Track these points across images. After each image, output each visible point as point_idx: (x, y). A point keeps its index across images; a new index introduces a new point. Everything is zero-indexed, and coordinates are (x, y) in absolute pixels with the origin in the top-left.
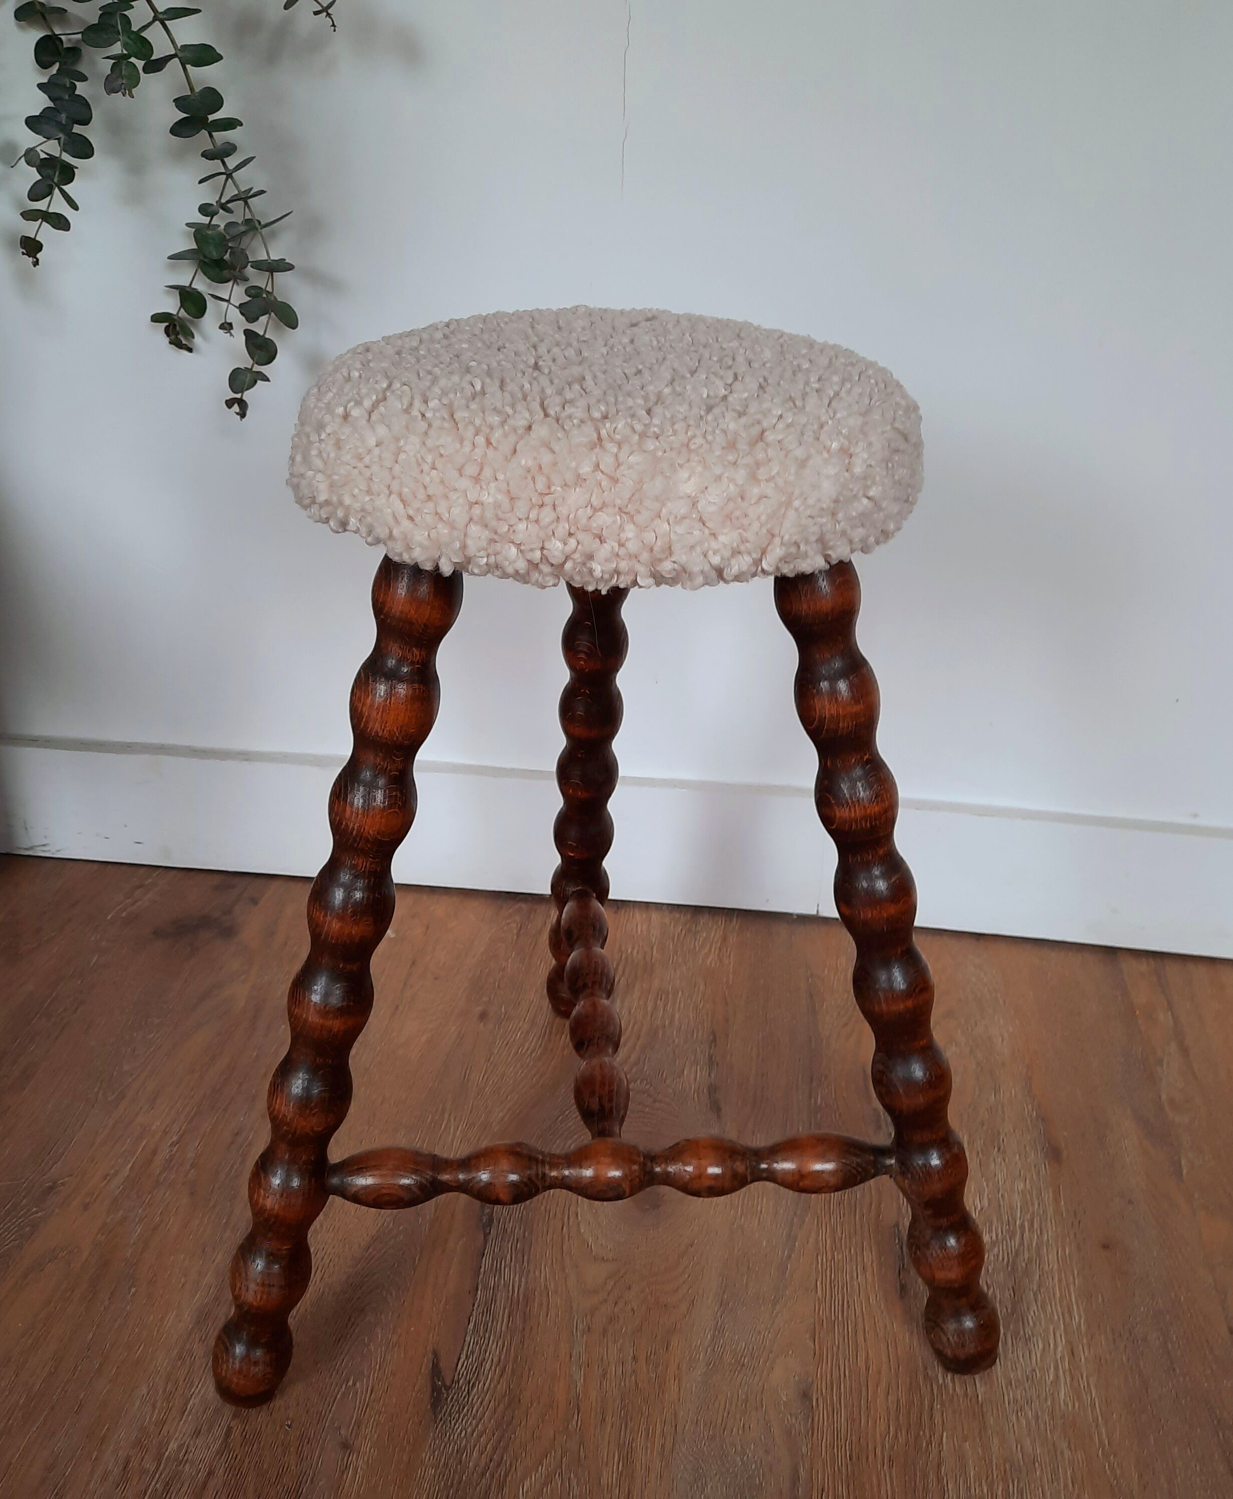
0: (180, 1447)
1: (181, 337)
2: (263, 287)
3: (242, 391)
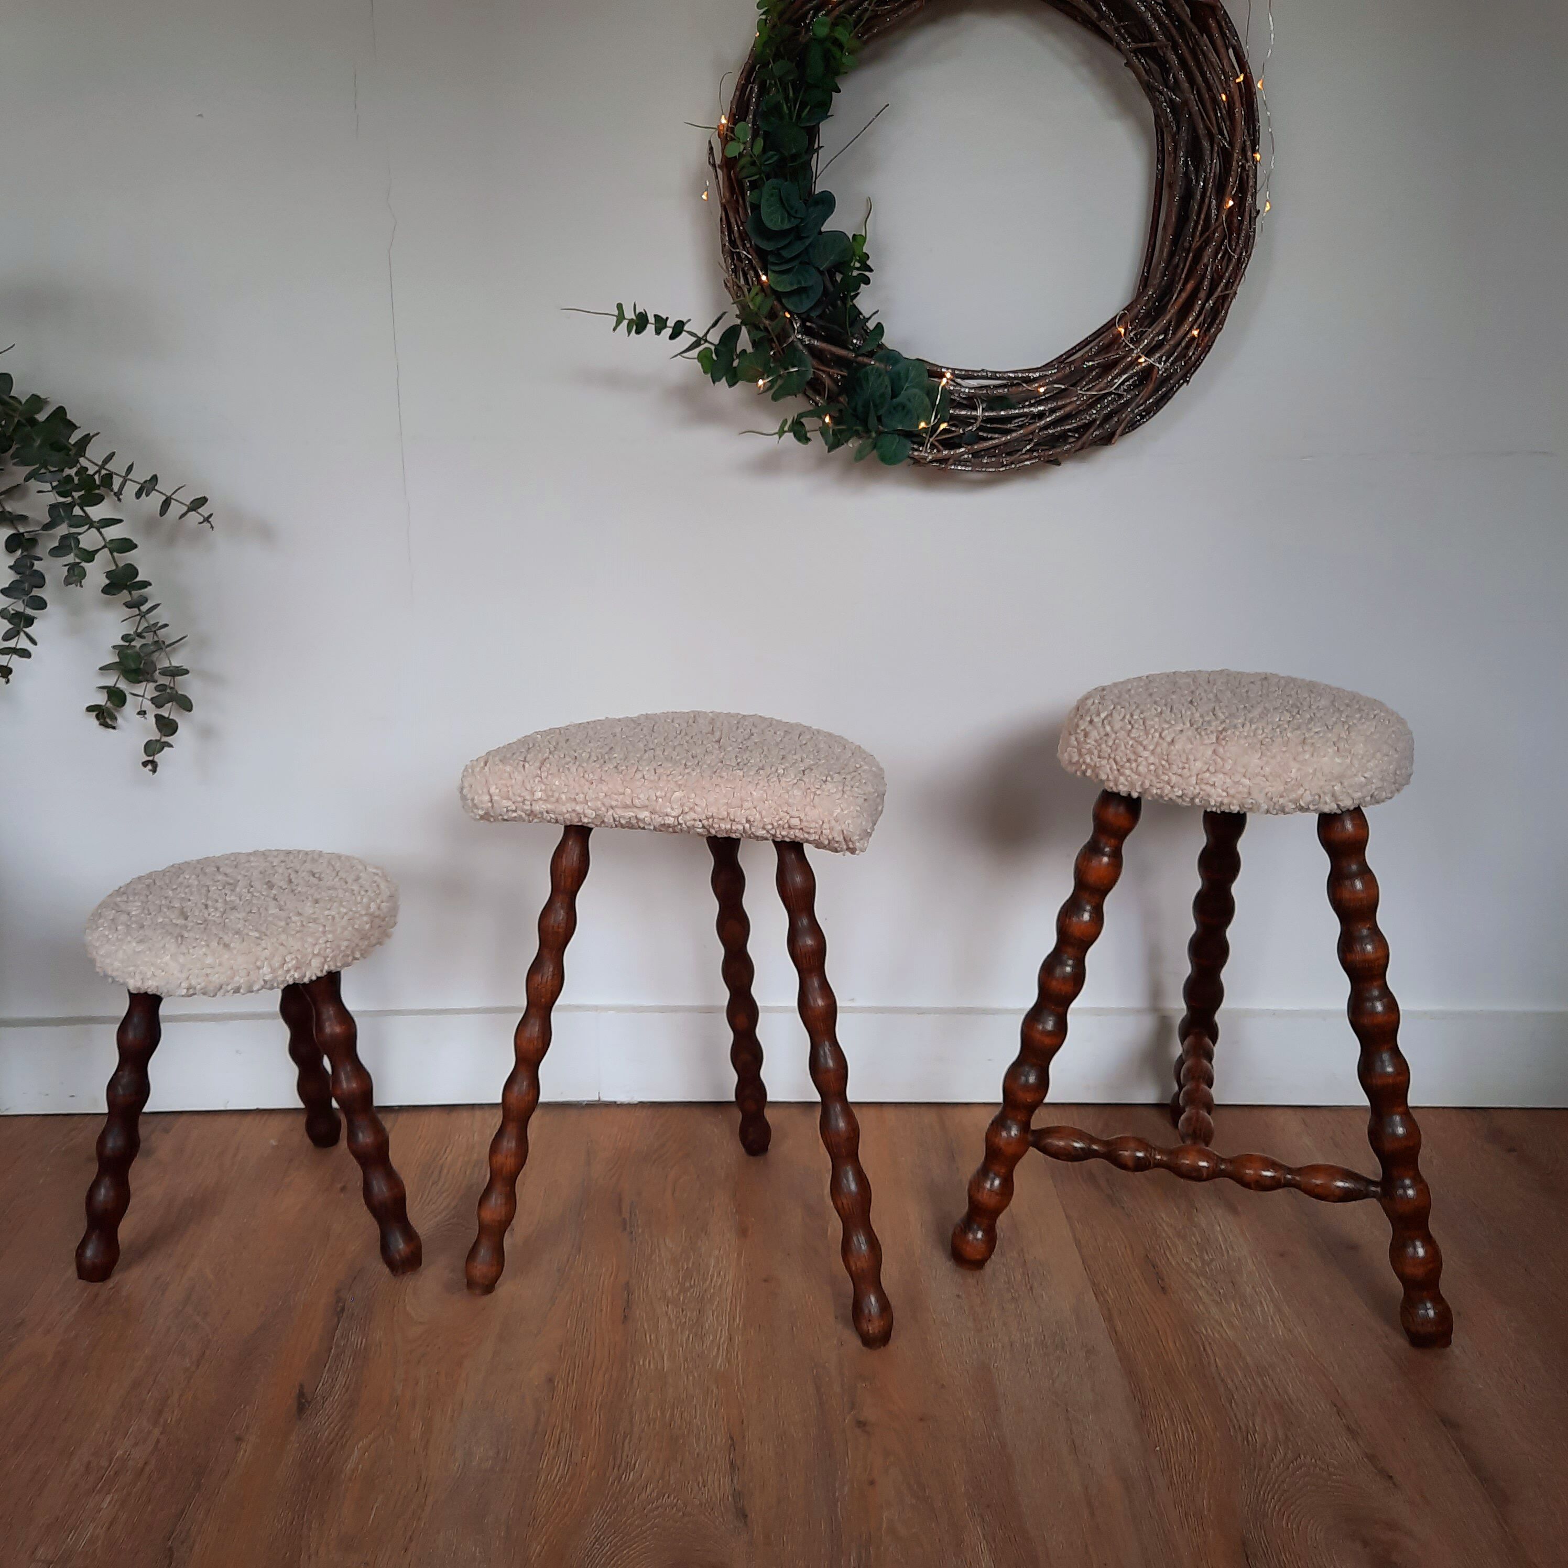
0: (125, 1452)
1: (108, 720)
2: (168, 684)
3: (153, 755)
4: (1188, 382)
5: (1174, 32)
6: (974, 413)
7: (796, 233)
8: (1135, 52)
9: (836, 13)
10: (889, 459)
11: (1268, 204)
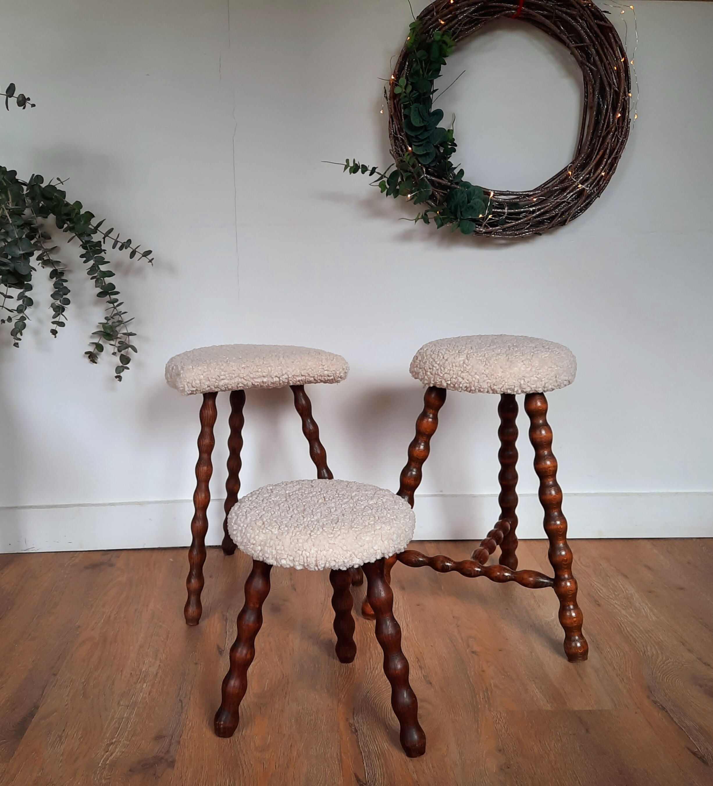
0: (146, 670)
1: (94, 359)
2: (124, 341)
3: (120, 373)
4: (599, 197)
5: (594, 39)
6: (504, 211)
7: (425, 129)
8: (576, 48)
9: (444, 29)
10: (465, 232)
11: (636, 116)
